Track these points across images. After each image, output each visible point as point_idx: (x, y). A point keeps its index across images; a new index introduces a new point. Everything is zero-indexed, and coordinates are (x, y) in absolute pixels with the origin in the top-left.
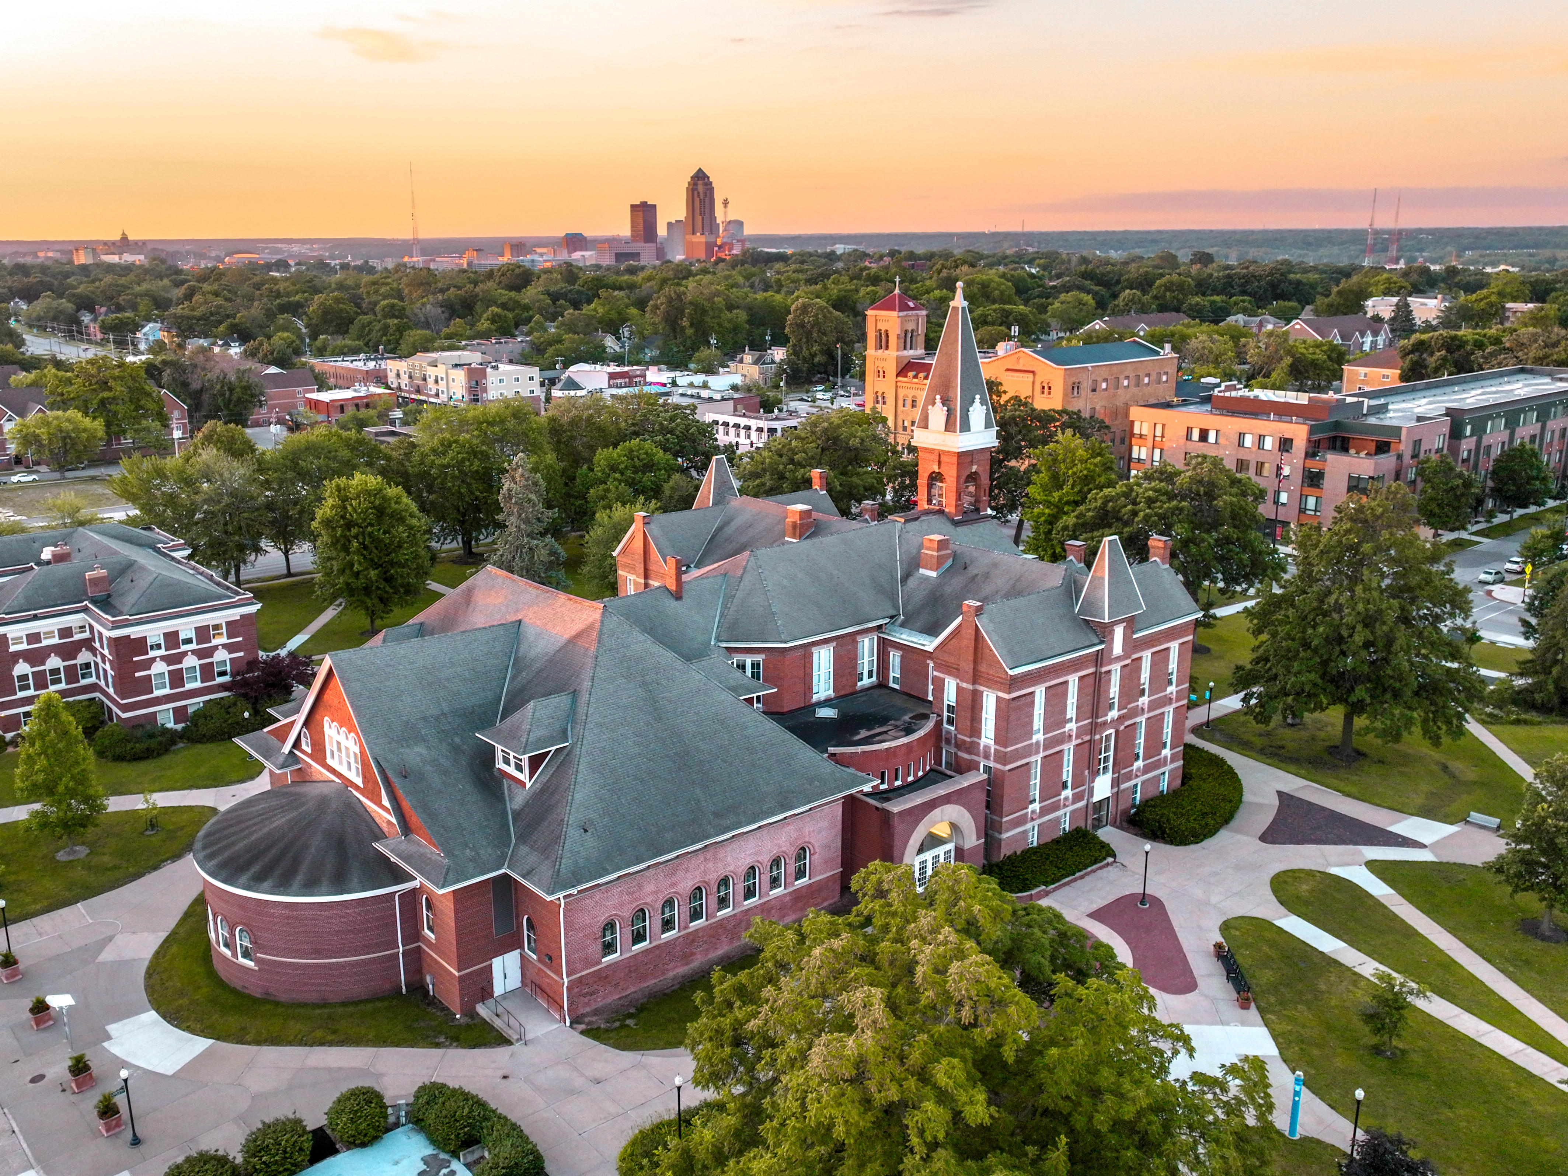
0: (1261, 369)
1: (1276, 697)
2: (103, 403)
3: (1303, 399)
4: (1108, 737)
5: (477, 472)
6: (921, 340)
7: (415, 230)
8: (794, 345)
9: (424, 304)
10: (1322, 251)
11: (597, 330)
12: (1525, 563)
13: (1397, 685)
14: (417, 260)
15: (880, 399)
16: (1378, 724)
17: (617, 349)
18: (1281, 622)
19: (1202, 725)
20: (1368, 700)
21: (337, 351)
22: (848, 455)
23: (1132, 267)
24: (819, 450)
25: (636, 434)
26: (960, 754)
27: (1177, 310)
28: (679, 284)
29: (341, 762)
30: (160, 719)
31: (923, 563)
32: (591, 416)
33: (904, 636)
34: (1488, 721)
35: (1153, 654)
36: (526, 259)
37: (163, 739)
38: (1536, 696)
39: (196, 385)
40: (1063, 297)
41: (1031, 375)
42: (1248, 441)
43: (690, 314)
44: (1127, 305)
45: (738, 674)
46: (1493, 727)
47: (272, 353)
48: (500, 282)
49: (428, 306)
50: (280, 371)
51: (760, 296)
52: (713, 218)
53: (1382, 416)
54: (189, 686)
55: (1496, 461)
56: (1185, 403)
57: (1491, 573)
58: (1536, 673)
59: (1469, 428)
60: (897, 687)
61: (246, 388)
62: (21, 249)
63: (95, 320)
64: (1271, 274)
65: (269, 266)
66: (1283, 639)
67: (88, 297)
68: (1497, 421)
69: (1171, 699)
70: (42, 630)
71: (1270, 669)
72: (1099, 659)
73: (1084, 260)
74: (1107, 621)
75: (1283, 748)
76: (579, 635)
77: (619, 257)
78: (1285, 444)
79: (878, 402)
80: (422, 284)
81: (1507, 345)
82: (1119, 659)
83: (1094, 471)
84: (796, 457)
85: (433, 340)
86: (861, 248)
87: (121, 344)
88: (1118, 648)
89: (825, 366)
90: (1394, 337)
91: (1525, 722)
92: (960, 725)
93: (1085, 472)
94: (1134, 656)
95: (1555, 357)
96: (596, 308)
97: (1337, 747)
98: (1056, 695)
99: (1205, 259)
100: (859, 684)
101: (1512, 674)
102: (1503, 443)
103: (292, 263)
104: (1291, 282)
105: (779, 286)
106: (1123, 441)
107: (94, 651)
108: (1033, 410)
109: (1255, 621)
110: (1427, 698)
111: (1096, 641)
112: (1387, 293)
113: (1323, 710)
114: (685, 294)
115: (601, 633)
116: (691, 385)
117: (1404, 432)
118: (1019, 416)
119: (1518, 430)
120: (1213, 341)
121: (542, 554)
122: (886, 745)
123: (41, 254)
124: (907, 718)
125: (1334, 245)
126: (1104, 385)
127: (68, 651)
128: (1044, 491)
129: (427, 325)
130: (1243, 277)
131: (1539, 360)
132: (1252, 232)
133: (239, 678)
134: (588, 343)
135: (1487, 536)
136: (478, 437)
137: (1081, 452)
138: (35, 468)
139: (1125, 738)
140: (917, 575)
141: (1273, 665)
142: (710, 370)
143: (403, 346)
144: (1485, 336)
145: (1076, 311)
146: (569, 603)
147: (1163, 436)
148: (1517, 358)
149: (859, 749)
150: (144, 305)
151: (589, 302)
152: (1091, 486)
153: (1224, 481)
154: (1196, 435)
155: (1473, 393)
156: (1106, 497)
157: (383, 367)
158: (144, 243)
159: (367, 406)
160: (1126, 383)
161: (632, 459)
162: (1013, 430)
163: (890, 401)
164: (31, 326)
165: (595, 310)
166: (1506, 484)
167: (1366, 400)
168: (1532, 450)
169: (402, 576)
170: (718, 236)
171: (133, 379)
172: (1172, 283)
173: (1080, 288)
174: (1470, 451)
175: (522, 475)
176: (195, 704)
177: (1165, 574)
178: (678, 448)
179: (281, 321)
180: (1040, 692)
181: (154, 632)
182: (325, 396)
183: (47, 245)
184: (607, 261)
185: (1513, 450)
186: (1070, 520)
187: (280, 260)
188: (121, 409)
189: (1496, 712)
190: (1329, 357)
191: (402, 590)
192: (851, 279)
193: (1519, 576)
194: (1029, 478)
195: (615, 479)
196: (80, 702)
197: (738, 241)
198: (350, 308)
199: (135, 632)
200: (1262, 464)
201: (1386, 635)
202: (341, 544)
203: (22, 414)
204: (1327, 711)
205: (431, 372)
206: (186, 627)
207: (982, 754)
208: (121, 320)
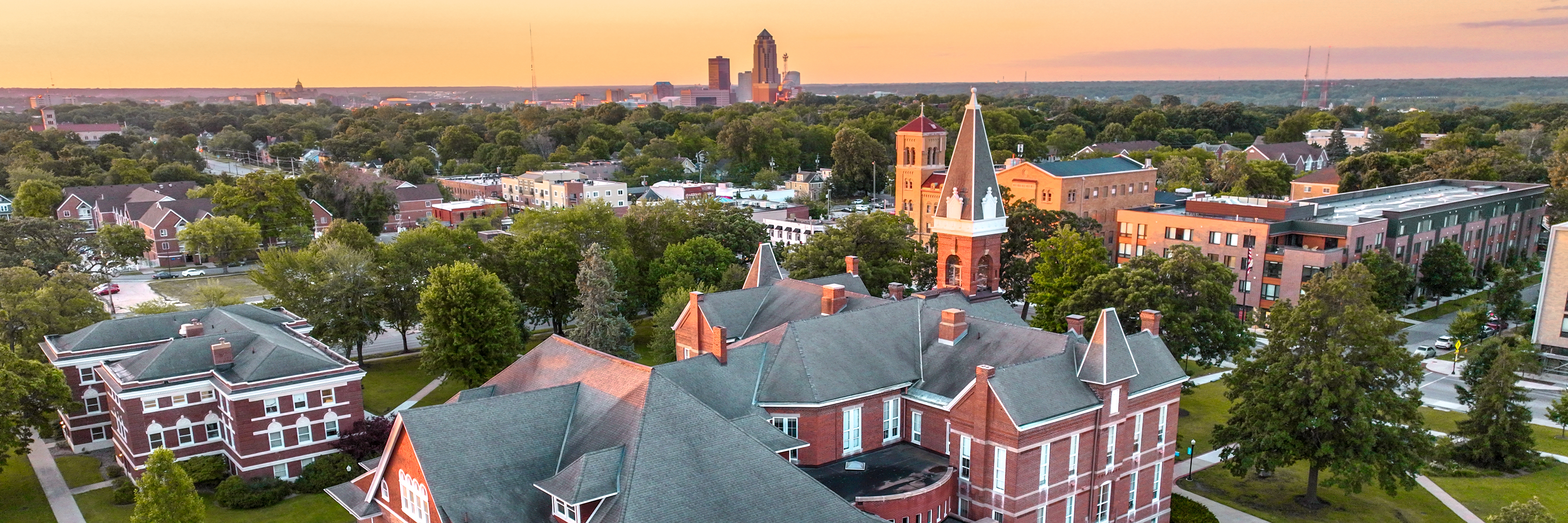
0: (1223, 185)
1: (1251, 453)
2: (260, 210)
3: (1263, 203)
4: (1106, 487)
5: (565, 263)
6: (942, 156)
7: (534, 79)
8: (838, 166)
9: (535, 134)
10: (1266, 98)
11: (677, 155)
12: (1454, 340)
13: (1358, 442)
14: (536, 103)
15: (908, 206)
16: (1341, 476)
17: (694, 170)
18: (1255, 386)
19: (1185, 477)
20: (1333, 455)
21: (462, 171)
22: (879, 248)
23: (1116, 107)
24: (855, 243)
25: (701, 233)
26: (974, 502)
27: (1153, 139)
28: (744, 118)
29: (413, 510)
30: (276, 472)
31: (941, 334)
32: (664, 217)
33: (924, 398)
34: (1434, 474)
35: (1145, 414)
36: (624, 102)
37: (277, 490)
38: (1475, 452)
39: (340, 196)
40: (1059, 128)
41: (1034, 185)
42: (1218, 238)
43: (753, 141)
44: (1111, 135)
45: (775, 431)
46: (1438, 479)
47: (406, 172)
48: (600, 118)
49: (539, 135)
50: (412, 185)
51: (811, 127)
52: (775, 70)
53: (1329, 218)
54: (302, 444)
55: (1425, 256)
56: (1163, 208)
57: (1424, 349)
58: (1472, 432)
59: (1402, 227)
60: (918, 443)
61: (381, 199)
62: (218, 95)
63: (266, 148)
64: (1228, 111)
65: (415, 108)
66: (1259, 401)
67: (262, 130)
68: (1425, 222)
69: (1160, 454)
70: (173, 395)
71: (1245, 428)
72: (1098, 418)
73: (1075, 101)
74: (1105, 383)
75: (1256, 496)
76: (629, 395)
77: (699, 100)
78: (1248, 241)
79: (906, 209)
80: (534, 118)
81: (1428, 163)
82: (1115, 417)
83: (1089, 259)
84: (834, 249)
85: (541, 162)
86: (895, 94)
87: (286, 166)
88: (1114, 409)
89: (865, 182)
90: (1331, 160)
91: (1465, 475)
92: (974, 477)
93: (1081, 261)
94: (1129, 416)
95: (1469, 172)
96: (677, 138)
97: (1303, 496)
98: (1060, 451)
99: (1175, 101)
100: (885, 440)
101: (1452, 434)
102: (1430, 242)
103: (434, 105)
104: (1244, 118)
105: (827, 120)
106: (1111, 241)
107: (219, 413)
108: (1037, 210)
109: (1232, 386)
110: (1384, 454)
111: (1096, 401)
112: (1323, 126)
113: (1290, 464)
114: (749, 124)
115: (649, 393)
116: (753, 198)
117: (1349, 230)
118: (1025, 216)
119: (1442, 230)
120: (1183, 162)
121: (614, 330)
122: (908, 495)
123: (232, 99)
124: (926, 470)
125: (1276, 92)
126: (1095, 193)
127: (196, 413)
128: (1046, 277)
129: (538, 150)
130: (1206, 113)
131: (1456, 175)
132: (1210, 83)
133: (346, 437)
134: (669, 165)
135: (1418, 319)
136: (565, 234)
137: (1077, 244)
138: (204, 264)
139: (1120, 488)
140: (936, 344)
141: (1248, 424)
142: (769, 187)
143: (517, 168)
144: (1408, 156)
145: (1070, 139)
146: (622, 367)
147: (1145, 235)
148: (1437, 173)
149: (883, 498)
150: (307, 135)
151: (671, 133)
152: (1086, 273)
153: (1201, 268)
154: (1173, 234)
155: (1404, 200)
156: (1100, 281)
157: (499, 183)
158: (315, 90)
159: (483, 214)
160: (1113, 191)
161: (697, 253)
162: (1020, 227)
163: (916, 208)
164: (215, 153)
165: (676, 138)
166: (1434, 275)
167: (1316, 204)
168: (1456, 246)
169: (495, 350)
170: (780, 84)
171: (286, 191)
172: (1147, 117)
173: (1073, 122)
174: (1403, 248)
175: (596, 262)
176: (307, 459)
177: (1155, 343)
178: (737, 244)
179: (418, 148)
180: (1045, 448)
181: (270, 396)
182: (449, 207)
183: (236, 91)
184: (690, 103)
185: (1440, 246)
186: (1069, 302)
187: (424, 103)
188: (275, 215)
189: (1440, 466)
190: (1279, 175)
191: (495, 362)
192: (886, 115)
193: (1448, 352)
194: (1032, 268)
195: (682, 270)
196: (208, 457)
197: (796, 88)
198: (476, 138)
199: (252, 396)
200: (1229, 257)
201: (1348, 398)
202: (442, 322)
203: (192, 220)
204: (1294, 465)
205: (538, 187)
206: (299, 392)
207: (993, 503)
208: (287, 147)
